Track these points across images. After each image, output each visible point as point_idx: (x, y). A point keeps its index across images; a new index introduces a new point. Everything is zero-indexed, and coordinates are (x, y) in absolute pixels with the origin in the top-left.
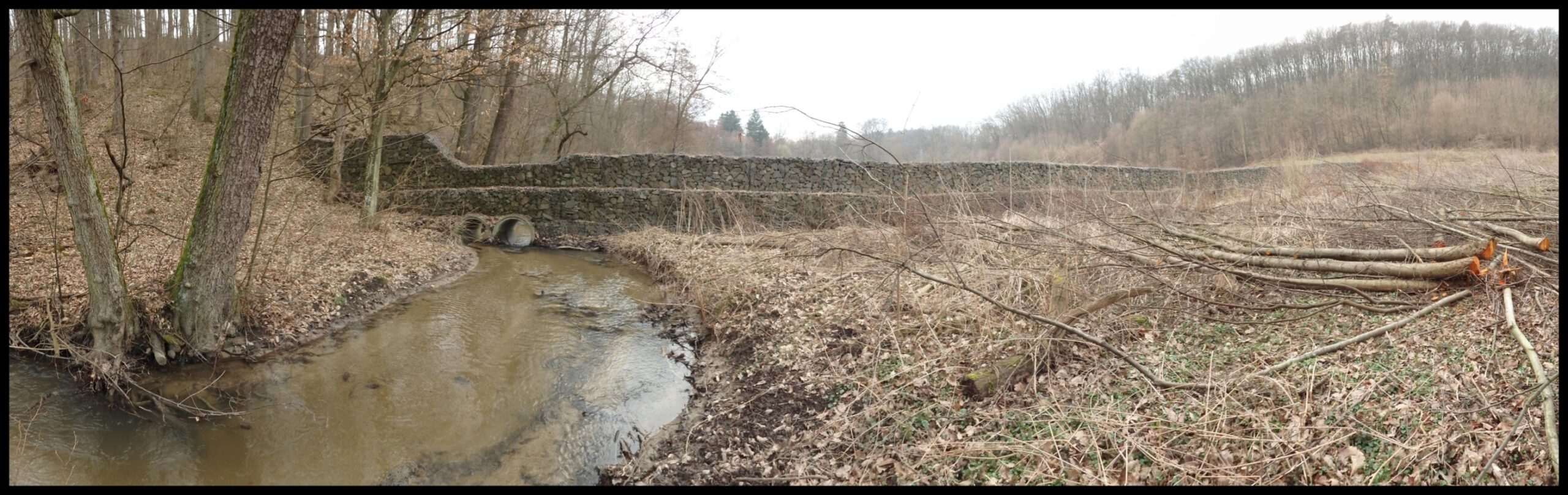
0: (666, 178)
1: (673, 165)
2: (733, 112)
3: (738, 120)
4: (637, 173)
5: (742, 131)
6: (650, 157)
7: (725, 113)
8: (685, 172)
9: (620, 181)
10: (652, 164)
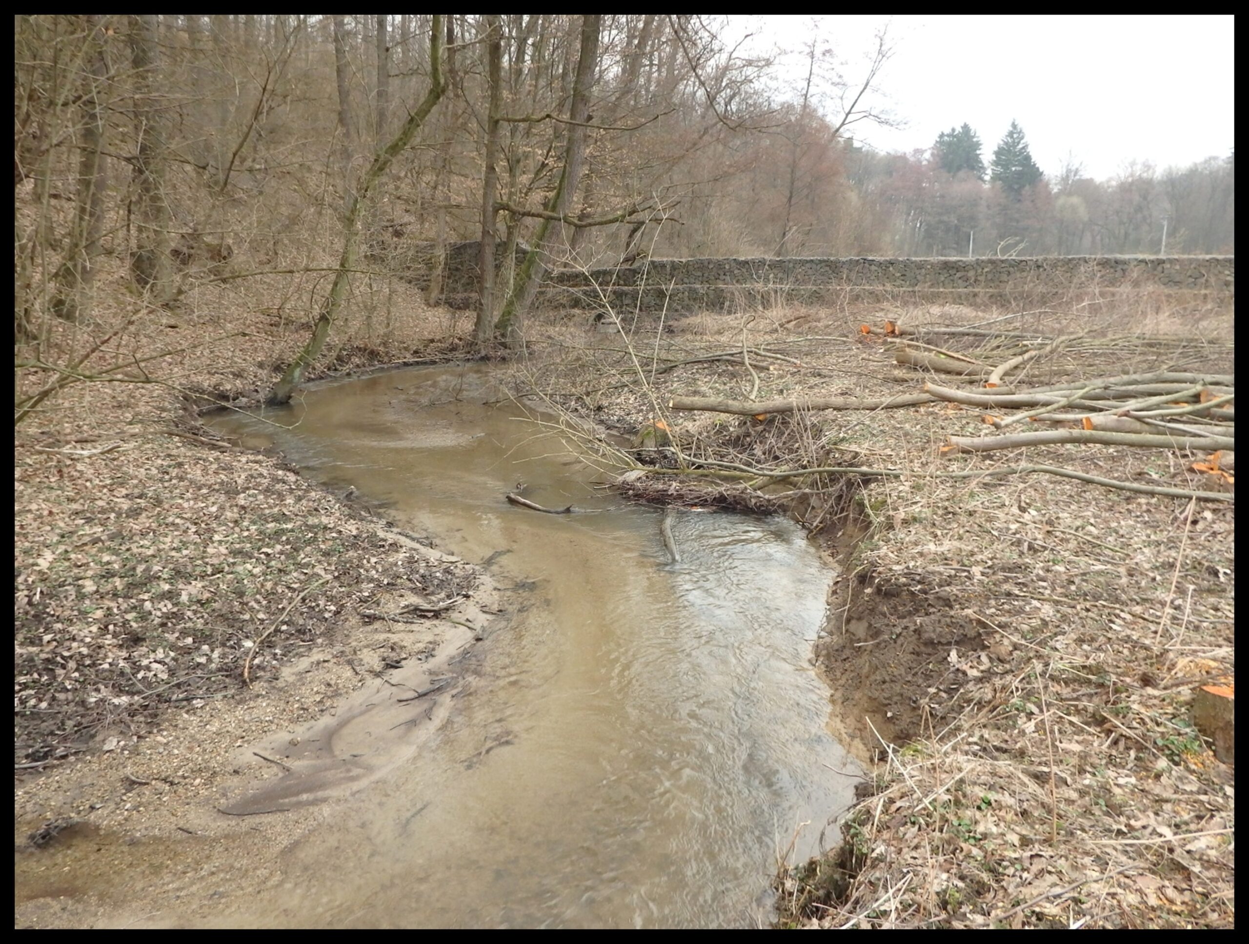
0: (722, 277)
1: (727, 267)
2: (966, 127)
3: (977, 145)
4: (700, 274)
5: (983, 168)
6: (709, 262)
7: (947, 131)
8: (736, 272)
9: (686, 280)
10: (711, 266)
